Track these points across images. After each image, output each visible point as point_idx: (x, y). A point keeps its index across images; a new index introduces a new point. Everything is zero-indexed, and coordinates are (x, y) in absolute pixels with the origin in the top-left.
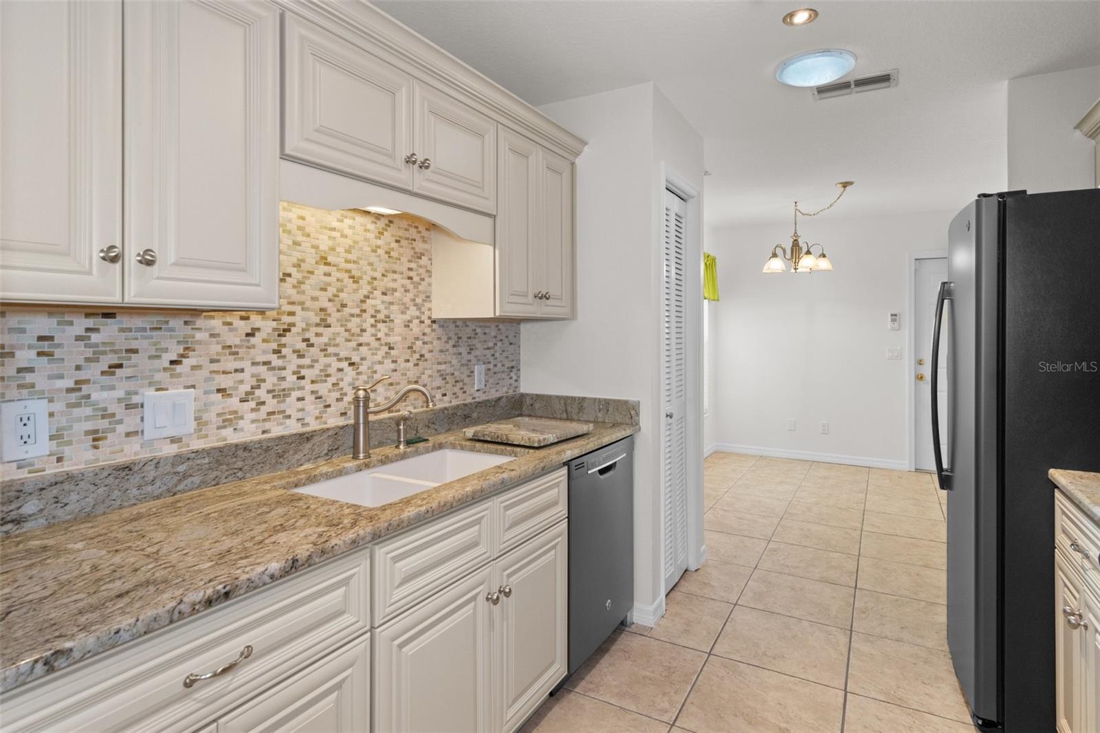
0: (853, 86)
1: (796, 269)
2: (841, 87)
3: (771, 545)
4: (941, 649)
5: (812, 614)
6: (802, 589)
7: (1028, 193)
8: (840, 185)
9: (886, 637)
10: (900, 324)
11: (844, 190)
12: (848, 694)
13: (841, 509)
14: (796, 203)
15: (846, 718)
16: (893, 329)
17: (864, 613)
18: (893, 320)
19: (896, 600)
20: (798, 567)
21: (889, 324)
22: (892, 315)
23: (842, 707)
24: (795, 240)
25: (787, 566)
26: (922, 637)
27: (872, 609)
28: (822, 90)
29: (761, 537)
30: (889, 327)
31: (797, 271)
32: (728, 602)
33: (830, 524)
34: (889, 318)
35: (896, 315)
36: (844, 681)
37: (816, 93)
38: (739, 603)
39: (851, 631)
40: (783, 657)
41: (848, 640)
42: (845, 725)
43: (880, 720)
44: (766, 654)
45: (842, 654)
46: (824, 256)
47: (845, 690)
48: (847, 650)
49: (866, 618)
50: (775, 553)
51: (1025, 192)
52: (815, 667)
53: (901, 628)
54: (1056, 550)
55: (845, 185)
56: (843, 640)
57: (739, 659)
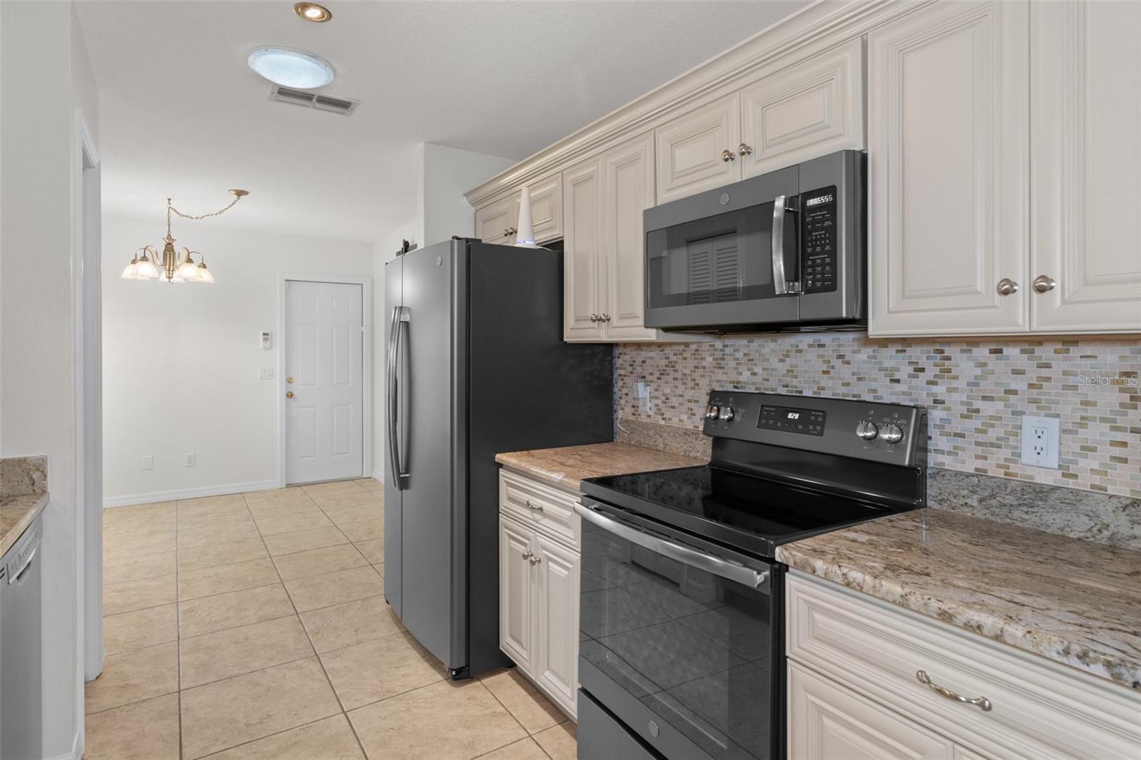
0: (314, 101)
1: (169, 278)
2: (304, 96)
3: (182, 607)
4: (392, 633)
5: (272, 659)
6: (246, 639)
7: (483, 242)
8: (234, 192)
9: (348, 645)
10: (271, 345)
11: (238, 199)
12: (348, 713)
13: (237, 542)
14: (169, 200)
15: (358, 735)
16: (265, 348)
17: (318, 633)
18: (265, 340)
19: (337, 609)
20: (228, 618)
21: (261, 343)
22: (264, 334)
23: (350, 728)
24: (168, 244)
25: (216, 622)
26: (374, 631)
27: (322, 626)
28: (284, 92)
29: (166, 602)
30: (261, 346)
31: (171, 280)
32: (169, 694)
33: (236, 561)
34: (261, 337)
35: (268, 334)
36: (337, 704)
37: (276, 92)
38: (181, 688)
39: (317, 655)
40: (270, 716)
41: (319, 665)
42: (362, 742)
43: (384, 718)
44: (249, 724)
45: (322, 681)
46: (204, 266)
47: (343, 712)
48: (323, 674)
49: (323, 637)
50: (194, 613)
51: (480, 240)
52: (306, 706)
53: (356, 631)
54: (500, 514)
55: (240, 193)
56: (315, 667)
57: (223, 747)
